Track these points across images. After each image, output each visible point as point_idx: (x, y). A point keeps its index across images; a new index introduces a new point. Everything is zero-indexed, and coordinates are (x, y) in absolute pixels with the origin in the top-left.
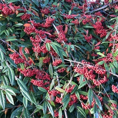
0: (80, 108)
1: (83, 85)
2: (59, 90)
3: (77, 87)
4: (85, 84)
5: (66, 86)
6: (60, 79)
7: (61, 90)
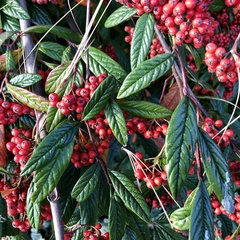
0: (124, 181)
1: (145, 81)
2: (24, 100)
3: (113, 84)
4: (155, 74)
5: (60, 78)
6: (34, 37)
7: (31, 100)
